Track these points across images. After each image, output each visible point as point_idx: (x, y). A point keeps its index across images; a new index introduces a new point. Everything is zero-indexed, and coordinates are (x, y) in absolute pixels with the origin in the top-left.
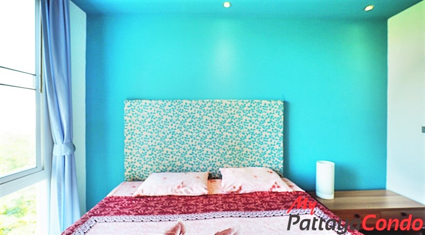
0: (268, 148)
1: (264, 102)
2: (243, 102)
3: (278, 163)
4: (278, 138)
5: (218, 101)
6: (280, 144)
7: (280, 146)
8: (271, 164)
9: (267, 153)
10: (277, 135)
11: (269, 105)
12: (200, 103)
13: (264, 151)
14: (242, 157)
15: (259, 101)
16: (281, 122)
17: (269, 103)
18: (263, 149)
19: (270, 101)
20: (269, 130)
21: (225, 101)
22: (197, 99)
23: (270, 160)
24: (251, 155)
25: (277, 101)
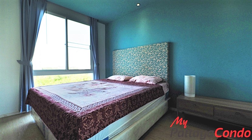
0: (159, 67)
1: (158, 44)
2: (148, 46)
3: (165, 75)
4: (165, 62)
5: (139, 47)
6: (166, 65)
7: (166, 66)
8: (161, 76)
9: (159, 70)
10: (164, 61)
11: (160, 46)
12: (133, 49)
13: (158, 69)
14: (148, 71)
15: (155, 44)
16: (166, 54)
17: (160, 44)
18: (158, 68)
19: (161, 44)
20: (160, 58)
21: (141, 47)
22: (131, 48)
23: (161, 74)
24: (152, 71)
25: (164, 43)
